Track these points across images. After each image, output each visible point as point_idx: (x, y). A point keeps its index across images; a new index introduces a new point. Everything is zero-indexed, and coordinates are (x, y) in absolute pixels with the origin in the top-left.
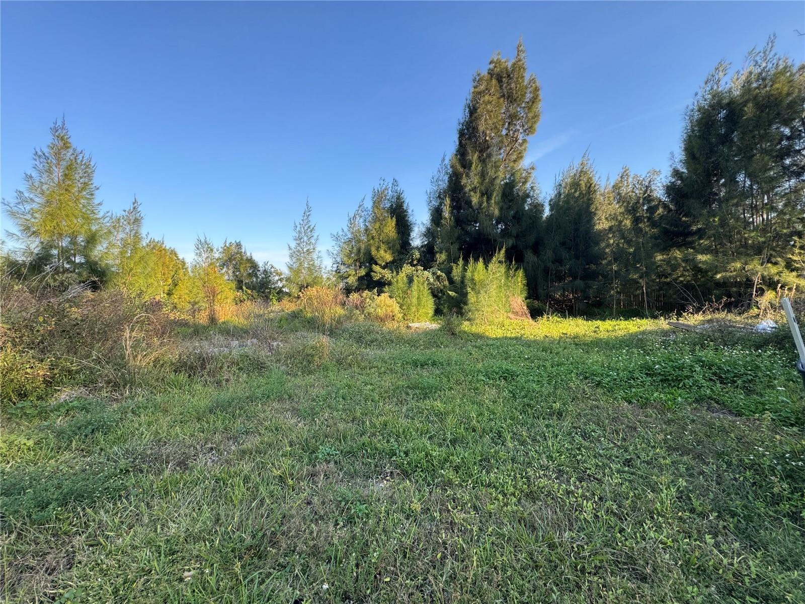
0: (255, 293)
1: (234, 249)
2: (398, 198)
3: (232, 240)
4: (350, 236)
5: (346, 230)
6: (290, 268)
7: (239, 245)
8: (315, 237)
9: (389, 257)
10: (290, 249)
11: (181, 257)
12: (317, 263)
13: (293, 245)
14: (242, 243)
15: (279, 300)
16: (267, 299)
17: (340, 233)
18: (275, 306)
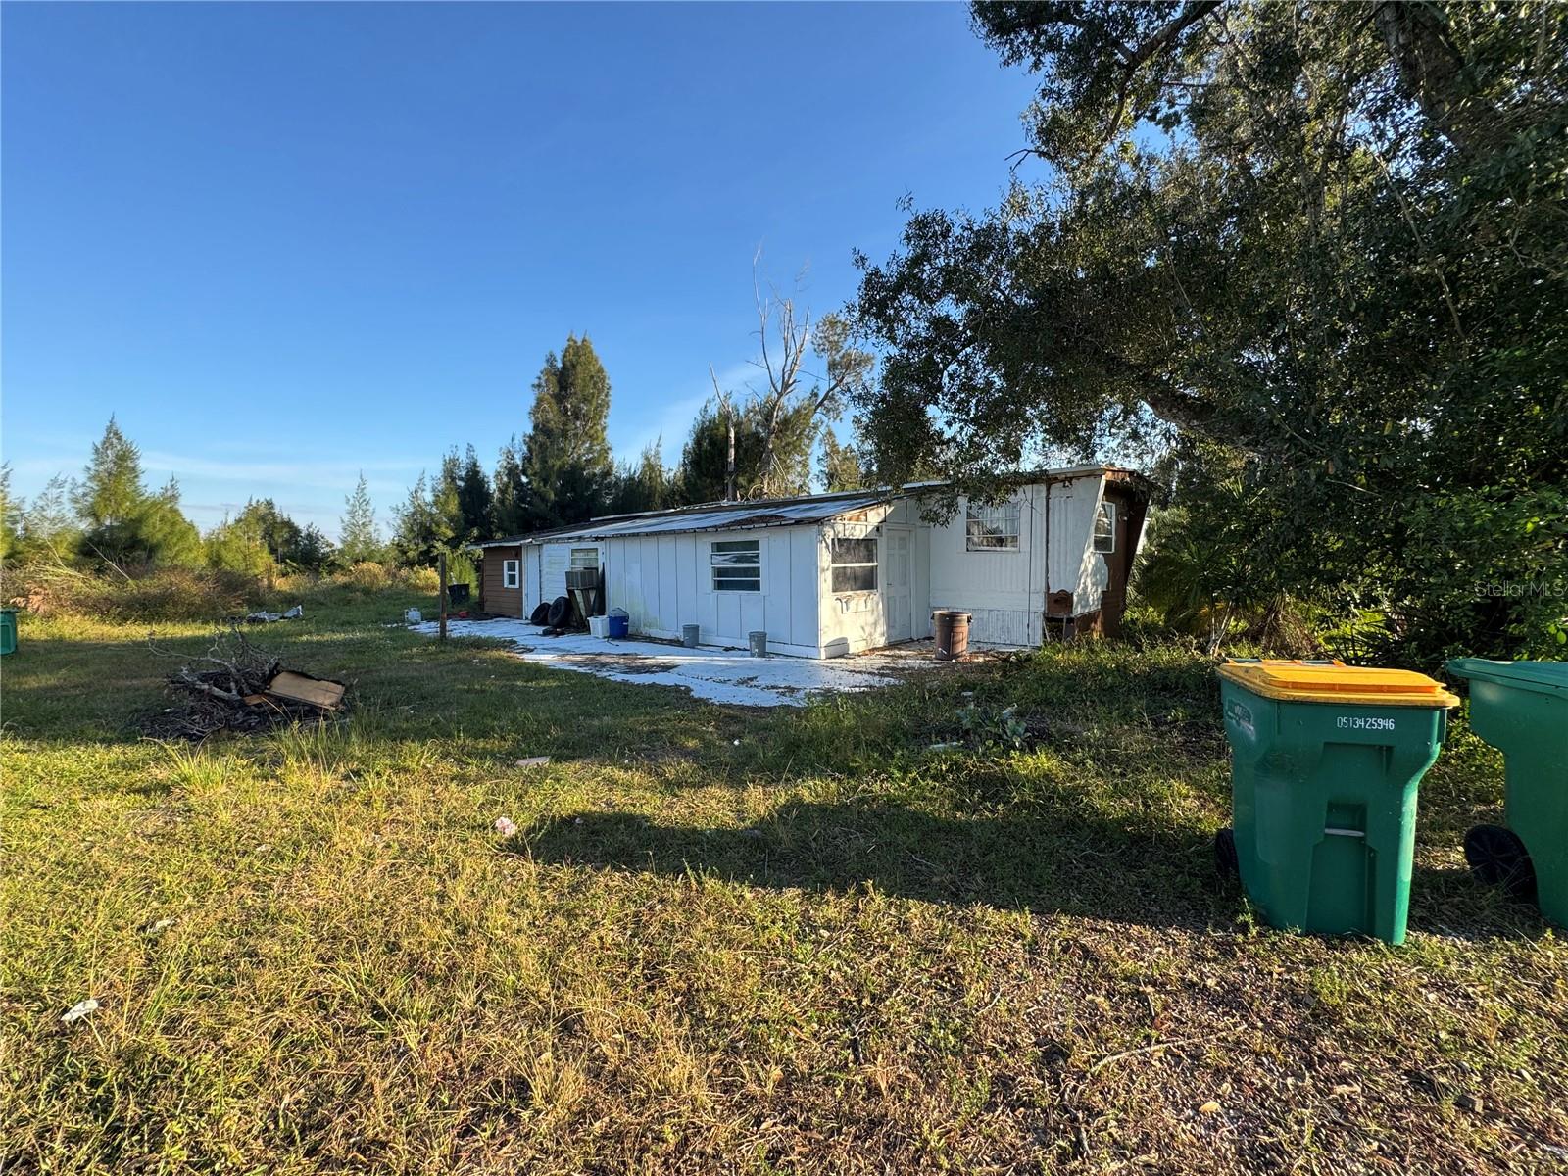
0: (302, 567)
1: (263, 510)
2: (475, 465)
3: (261, 497)
4: (412, 509)
5: (407, 503)
6: (343, 541)
7: (270, 504)
8: (371, 508)
9: (450, 534)
10: (343, 522)
11: (188, 520)
12: (375, 536)
13: (347, 518)
14: (274, 501)
15: (331, 573)
16: (317, 572)
17: (400, 505)
18: (326, 580)
